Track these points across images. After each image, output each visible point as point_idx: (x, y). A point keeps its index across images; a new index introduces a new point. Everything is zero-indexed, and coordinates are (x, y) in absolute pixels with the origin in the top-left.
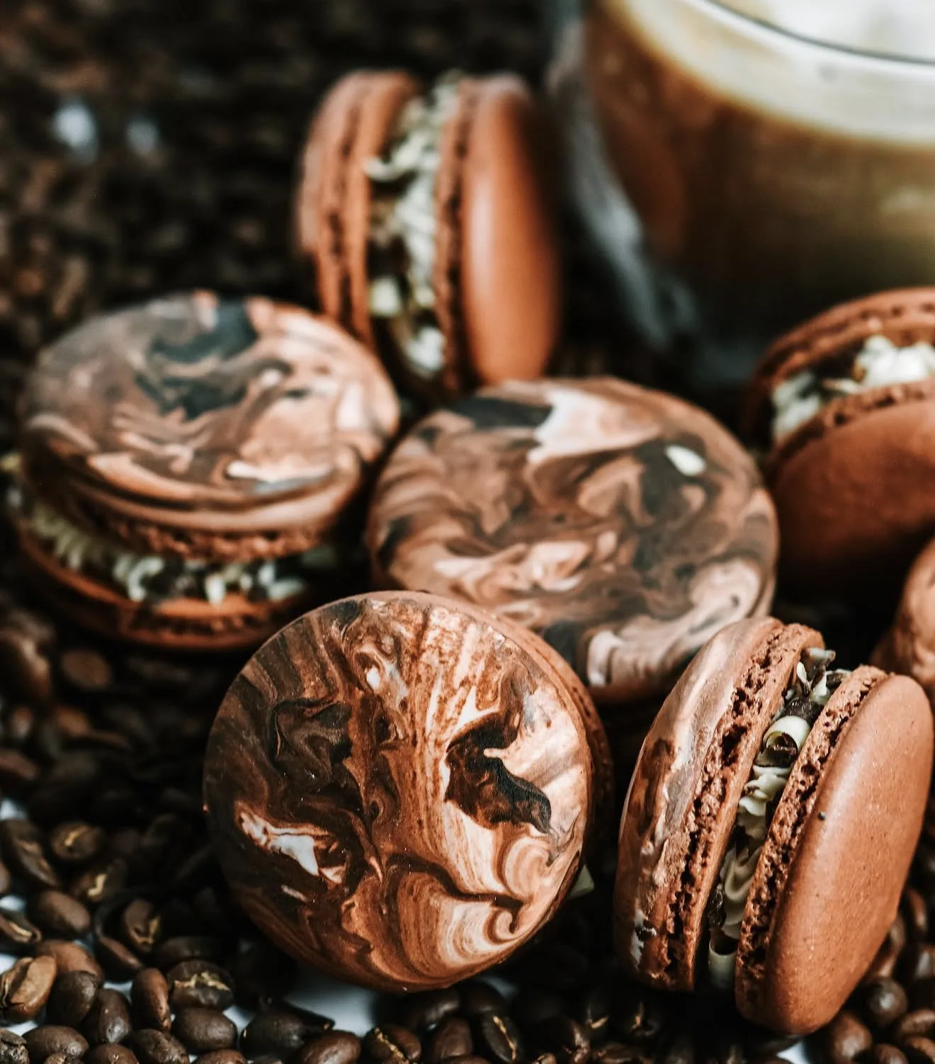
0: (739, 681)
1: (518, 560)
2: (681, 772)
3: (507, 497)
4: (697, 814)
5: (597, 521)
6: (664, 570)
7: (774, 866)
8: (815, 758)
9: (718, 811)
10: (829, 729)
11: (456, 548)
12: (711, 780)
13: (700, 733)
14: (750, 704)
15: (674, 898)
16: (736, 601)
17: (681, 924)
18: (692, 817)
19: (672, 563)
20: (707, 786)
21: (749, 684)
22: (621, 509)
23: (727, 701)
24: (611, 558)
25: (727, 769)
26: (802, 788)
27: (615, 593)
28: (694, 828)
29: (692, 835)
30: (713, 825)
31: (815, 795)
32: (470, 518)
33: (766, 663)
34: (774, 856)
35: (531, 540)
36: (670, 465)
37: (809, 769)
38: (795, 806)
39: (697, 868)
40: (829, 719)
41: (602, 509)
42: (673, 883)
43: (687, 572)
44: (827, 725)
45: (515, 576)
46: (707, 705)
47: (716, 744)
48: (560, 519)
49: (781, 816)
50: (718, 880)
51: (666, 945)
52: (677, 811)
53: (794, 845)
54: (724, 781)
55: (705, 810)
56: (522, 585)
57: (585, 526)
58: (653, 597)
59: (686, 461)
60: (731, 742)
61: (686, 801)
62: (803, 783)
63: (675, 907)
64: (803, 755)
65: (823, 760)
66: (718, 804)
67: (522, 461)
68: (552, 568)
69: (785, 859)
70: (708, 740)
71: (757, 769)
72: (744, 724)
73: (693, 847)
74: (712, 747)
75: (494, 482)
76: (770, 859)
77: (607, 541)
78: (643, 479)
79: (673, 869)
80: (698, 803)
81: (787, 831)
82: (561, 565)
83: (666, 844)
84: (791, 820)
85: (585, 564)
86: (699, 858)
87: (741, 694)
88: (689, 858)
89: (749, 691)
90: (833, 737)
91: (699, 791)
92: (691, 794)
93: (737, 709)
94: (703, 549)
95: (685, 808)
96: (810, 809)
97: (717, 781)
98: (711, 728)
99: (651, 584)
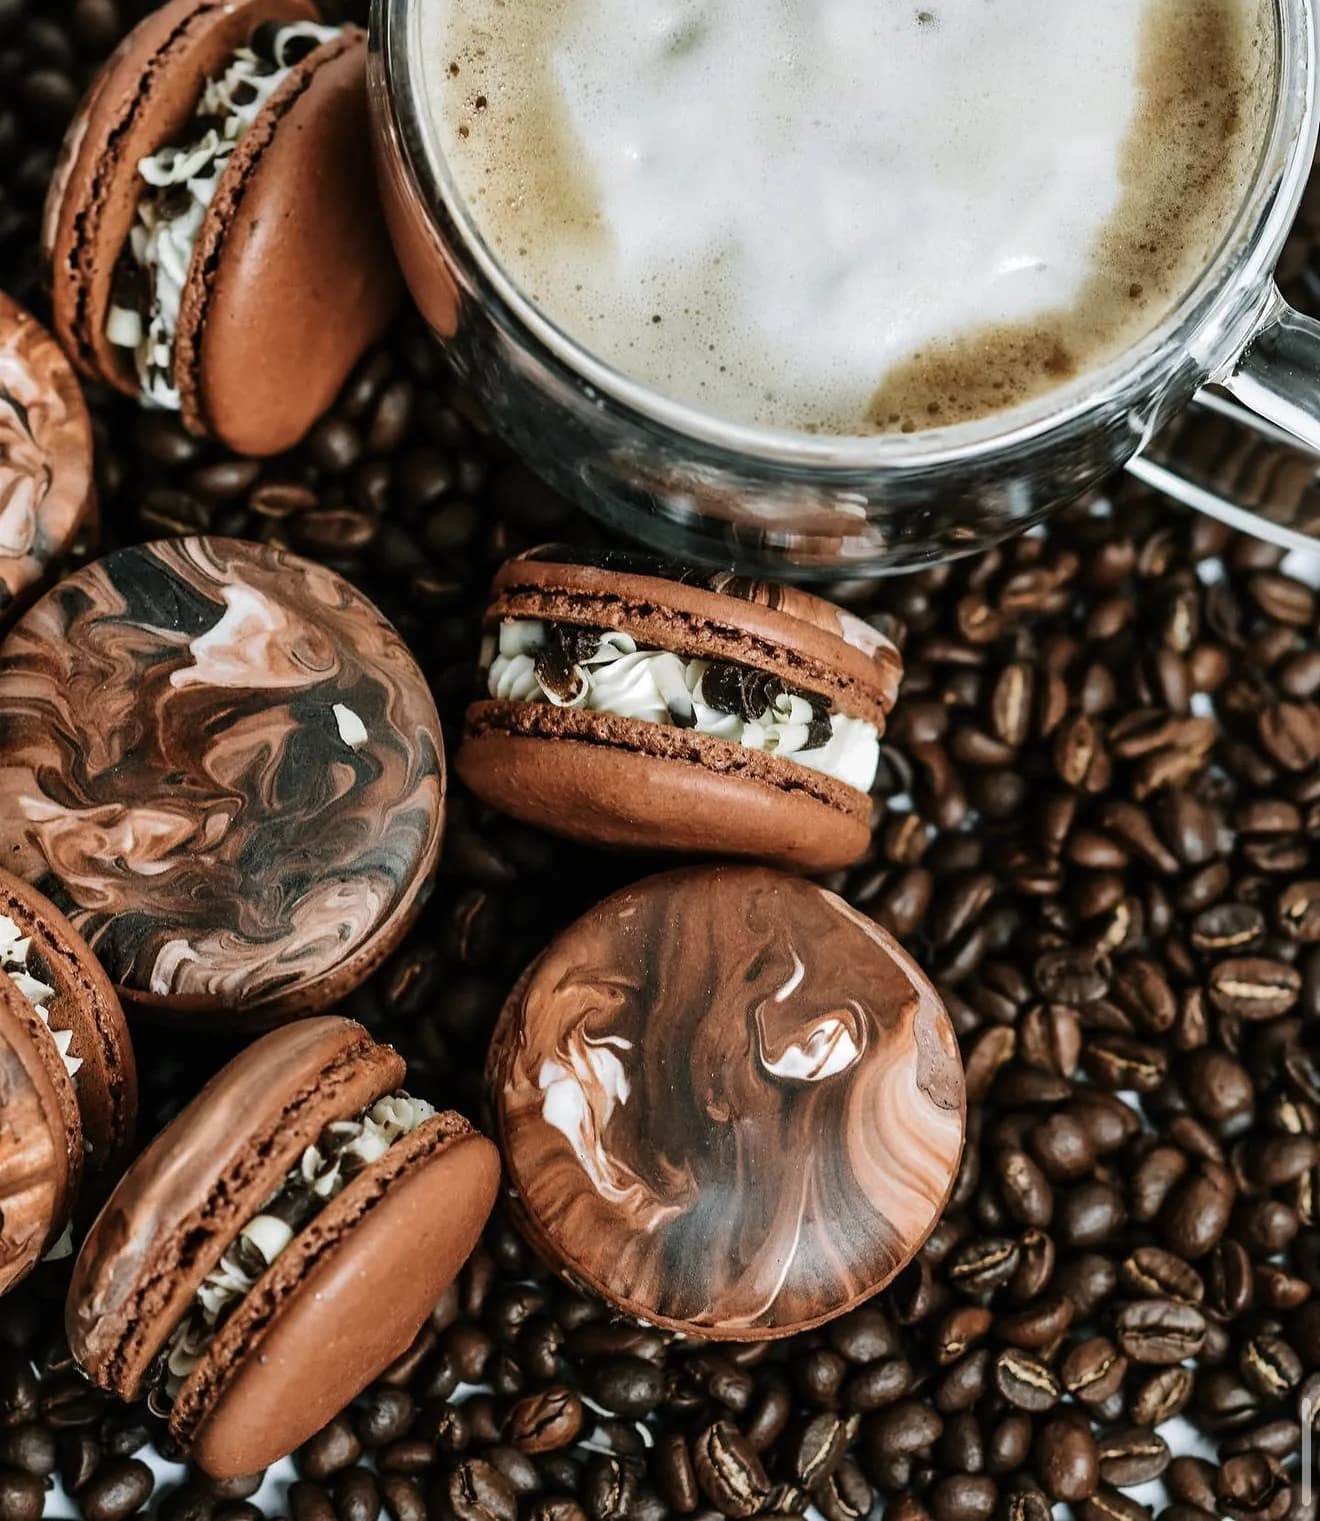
0: (224, 1171)
1: (110, 823)
2: (127, 1260)
3: (126, 731)
4: (138, 1305)
5: (218, 793)
6: (269, 878)
7: (207, 1383)
8: (278, 1287)
9: (160, 1311)
10: (307, 1253)
11: (49, 786)
12: (159, 1278)
13: (161, 1225)
14: (227, 1203)
15: (106, 1363)
16: (343, 936)
18: (131, 1307)
19: (287, 868)
20: (153, 1282)
21: (236, 1175)
22: (248, 783)
23: (200, 1196)
24: (214, 848)
25: (180, 1271)
26: (255, 1316)
27: (204, 894)
28: (132, 1316)
29: (130, 1322)
30: (151, 1324)
31: (264, 1331)
32: (73, 747)
33: (265, 1150)
34: (209, 1372)
35: (132, 800)
36: (333, 725)
37: (269, 1297)
38: (243, 1332)
39: (129, 1352)
40: (312, 1238)
41: (226, 779)
42: (105, 1352)
43: (299, 884)
44: (308, 1245)
45: (101, 842)
46: (178, 1193)
47: (174, 1243)
48: (174, 779)
49: (224, 1339)
50: (166, 1346)
52: (117, 1295)
53: (229, 1374)
54: (174, 1284)
55: (146, 1306)
56: (106, 857)
57: (199, 797)
58: (247, 908)
59: (351, 728)
60: (194, 1241)
61: (126, 1290)
62: (257, 1310)
64: (268, 1278)
65: (286, 1291)
66: (162, 1303)
67: (163, 680)
68: (148, 842)
69: (220, 1379)
70: (166, 1235)
71: (223, 1262)
72: (212, 1228)
73: (129, 1333)
74: (168, 1246)
75: (117, 704)
76: (205, 1374)
77: (218, 823)
78: (291, 739)
79: (106, 1342)
80: (141, 1294)
81: (228, 1354)
82: (158, 840)
83: (101, 1320)
84: (233, 1346)
85: (182, 848)
86: (133, 1345)
87: (221, 1187)
88: (124, 1341)
89: (232, 1185)
90: (308, 1264)
91: (144, 1283)
92: (134, 1284)
93: (211, 1206)
94: (326, 857)
95: (126, 1295)
96: (254, 1344)
97: (166, 1282)
98: (173, 1221)
99: (248, 892)
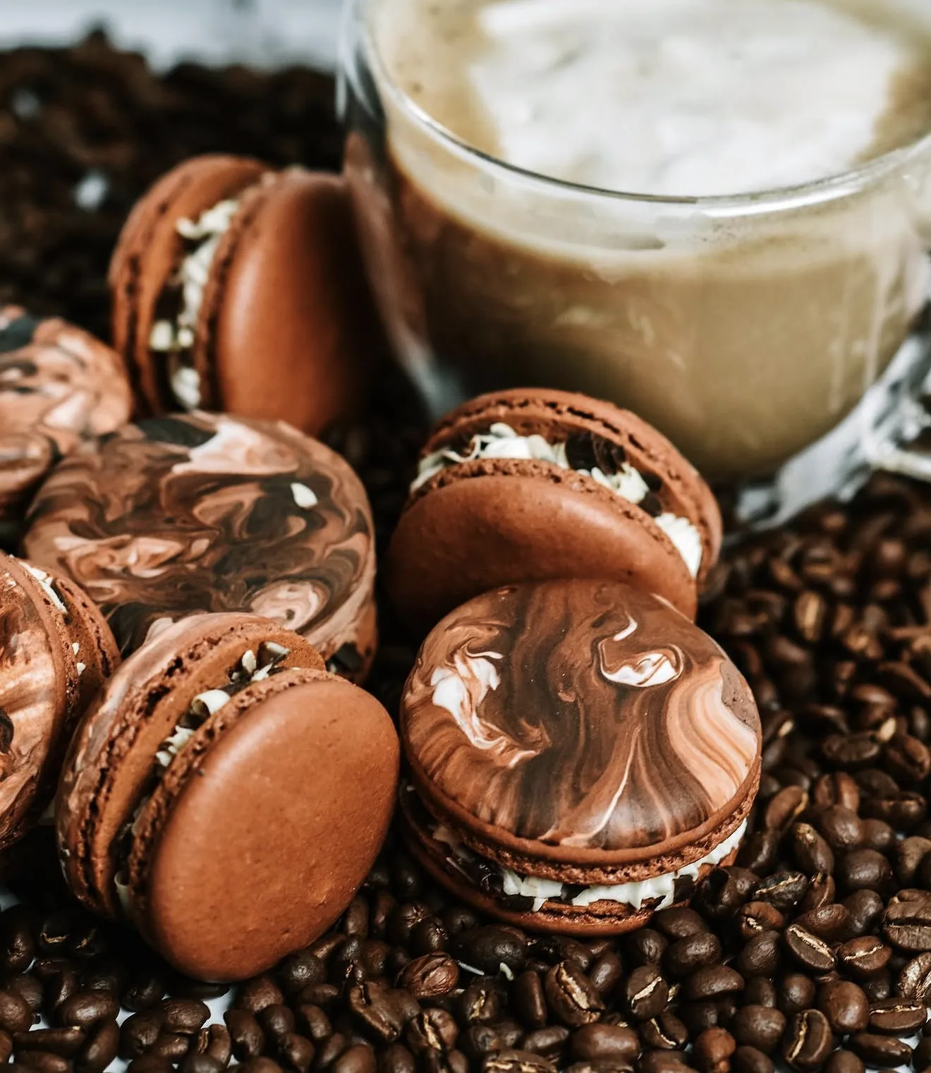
0: (183, 651)
1: (120, 546)
2: (104, 715)
3: (137, 496)
4: (110, 754)
5: (201, 527)
6: (236, 579)
7: (159, 809)
8: (218, 725)
9: (126, 753)
10: (241, 705)
11: (77, 529)
12: (127, 727)
13: (131, 686)
14: (182, 671)
15: (83, 824)
16: (291, 615)
17: (89, 849)
18: (104, 756)
19: (249, 573)
20: (123, 731)
21: (190, 655)
22: (226, 522)
23: (164, 664)
24: (196, 559)
25: (143, 720)
26: (198, 747)
27: (187, 588)
28: (104, 765)
29: (103, 771)
30: (119, 765)
31: (204, 755)
32: (98, 506)
34: (161, 800)
35: (137, 533)
36: (291, 495)
37: (210, 733)
38: (187, 761)
39: (102, 801)
40: (245, 697)
41: (209, 520)
42: (82, 810)
43: (258, 583)
44: (242, 701)
45: (112, 559)
47: (140, 698)
48: (170, 521)
52: (94, 749)
53: (176, 793)
54: (138, 730)
55: (116, 751)
56: (115, 567)
57: (187, 528)
58: (218, 596)
59: (304, 496)
60: (156, 696)
61: (101, 741)
62: (200, 743)
63: (84, 833)
64: (209, 721)
65: (222, 728)
66: (128, 748)
67: (168, 470)
68: (147, 558)
69: (167, 805)
70: (135, 692)
71: (178, 728)
72: (168, 685)
73: (102, 782)
74: (135, 701)
75: (133, 482)
76: (158, 803)
77: (201, 545)
78: (257, 503)
79: (83, 799)
80: (111, 743)
81: (175, 780)
82: (154, 557)
83: (81, 774)
84: (180, 773)
85: (173, 560)
86: (104, 790)
87: (178, 662)
88: (98, 791)
89: (186, 661)
90: (243, 711)
91: (116, 732)
92: (107, 735)
93: (170, 672)
94: (281, 568)
95: (101, 745)
96: (196, 765)
97: (132, 729)
98: (140, 684)
99: (219, 586)
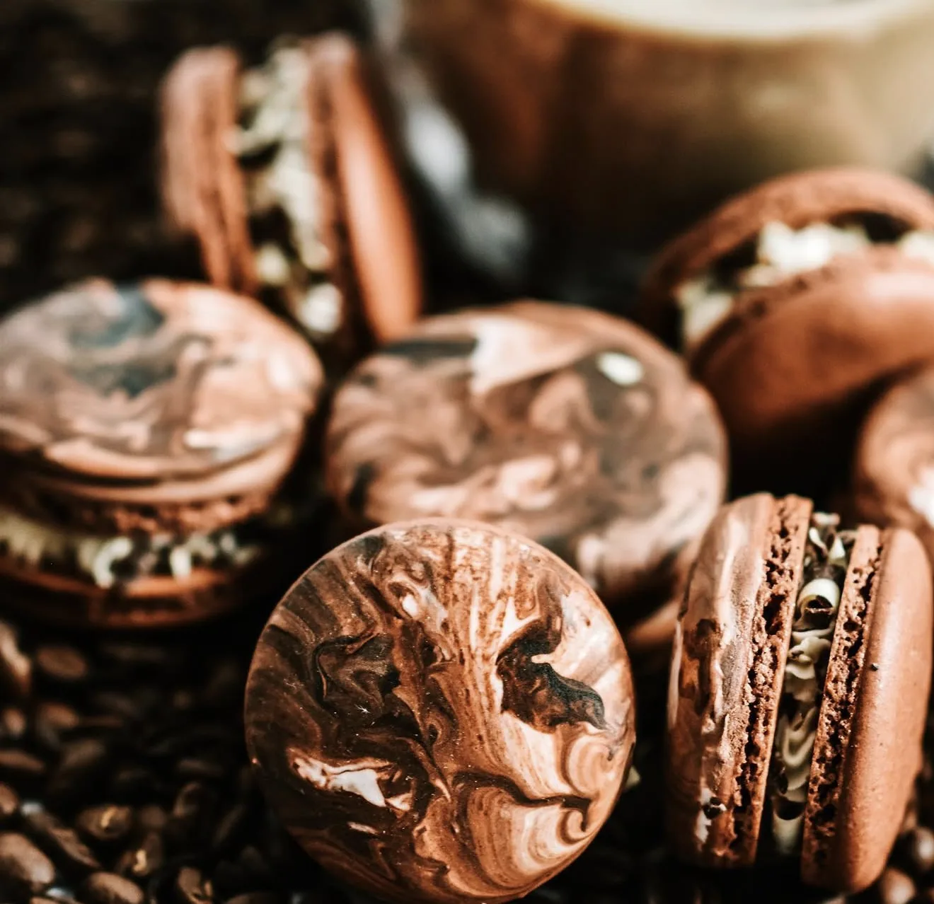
0: (765, 554)
2: (731, 647)
3: (463, 425)
4: (753, 685)
5: (555, 435)
7: (834, 724)
8: (854, 614)
9: (772, 678)
10: (859, 585)
12: (760, 651)
13: (740, 606)
14: (781, 572)
15: (740, 770)
17: (747, 795)
18: (748, 688)
19: (636, 465)
20: (758, 656)
21: (775, 555)
23: (760, 573)
25: (774, 637)
26: (849, 644)
28: (752, 699)
29: (751, 706)
30: (771, 693)
31: (863, 648)
33: (784, 533)
34: (834, 713)
35: (497, 462)
37: (850, 626)
38: (845, 662)
39: (760, 738)
40: (856, 576)
41: (557, 424)
42: (737, 755)
43: (652, 472)
44: (856, 582)
45: (491, 499)
46: (740, 580)
47: (759, 615)
49: (834, 674)
50: (776, 748)
51: (733, 820)
52: (733, 685)
53: (852, 699)
54: (773, 649)
55: (760, 679)
59: (622, 370)
60: (773, 608)
61: (740, 675)
62: (848, 639)
63: (741, 780)
64: (842, 613)
65: (862, 614)
66: (771, 671)
67: (466, 391)
68: (525, 486)
69: (845, 715)
70: (751, 613)
71: (797, 634)
72: (781, 592)
73: (753, 718)
74: (756, 618)
75: (445, 414)
76: (830, 717)
77: (571, 454)
79: (737, 744)
80: (752, 674)
81: (842, 687)
82: (533, 482)
83: (727, 719)
84: (844, 676)
86: (761, 728)
87: (772, 566)
88: (751, 729)
89: (777, 561)
90: (865, 592)
91: (751, 663)
92: (744, 666)
93: (771, 581)
95: (741, 680)
96: (861, 663)
97: (767, 650)
98: (751, 600)
